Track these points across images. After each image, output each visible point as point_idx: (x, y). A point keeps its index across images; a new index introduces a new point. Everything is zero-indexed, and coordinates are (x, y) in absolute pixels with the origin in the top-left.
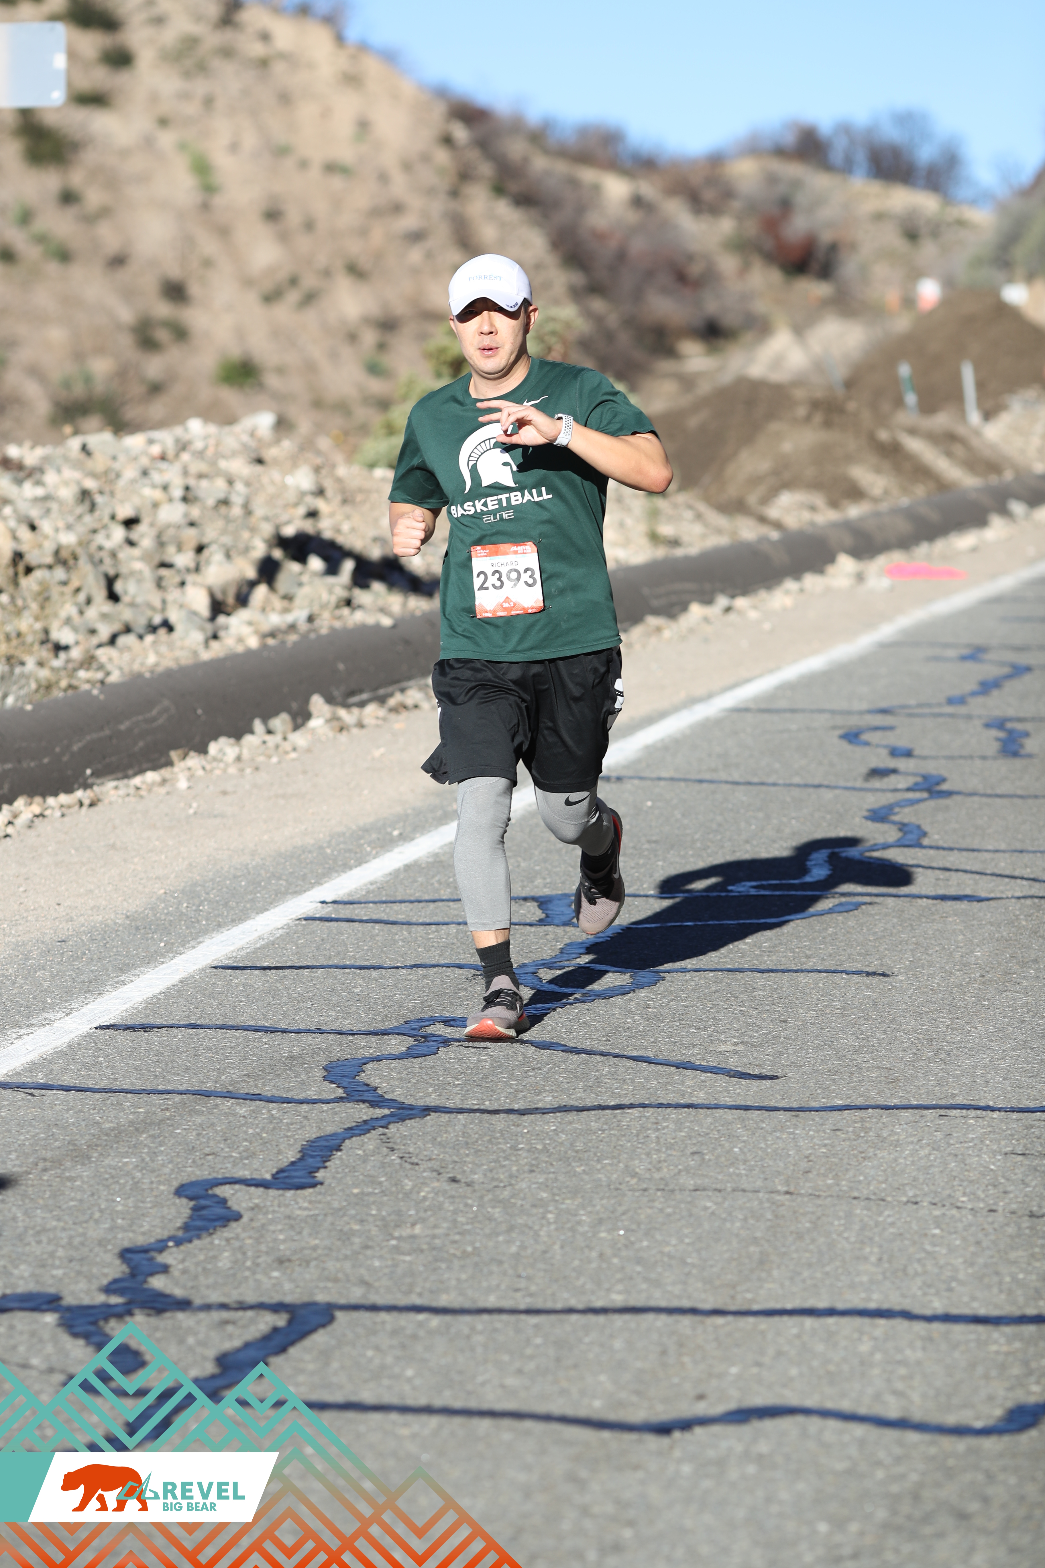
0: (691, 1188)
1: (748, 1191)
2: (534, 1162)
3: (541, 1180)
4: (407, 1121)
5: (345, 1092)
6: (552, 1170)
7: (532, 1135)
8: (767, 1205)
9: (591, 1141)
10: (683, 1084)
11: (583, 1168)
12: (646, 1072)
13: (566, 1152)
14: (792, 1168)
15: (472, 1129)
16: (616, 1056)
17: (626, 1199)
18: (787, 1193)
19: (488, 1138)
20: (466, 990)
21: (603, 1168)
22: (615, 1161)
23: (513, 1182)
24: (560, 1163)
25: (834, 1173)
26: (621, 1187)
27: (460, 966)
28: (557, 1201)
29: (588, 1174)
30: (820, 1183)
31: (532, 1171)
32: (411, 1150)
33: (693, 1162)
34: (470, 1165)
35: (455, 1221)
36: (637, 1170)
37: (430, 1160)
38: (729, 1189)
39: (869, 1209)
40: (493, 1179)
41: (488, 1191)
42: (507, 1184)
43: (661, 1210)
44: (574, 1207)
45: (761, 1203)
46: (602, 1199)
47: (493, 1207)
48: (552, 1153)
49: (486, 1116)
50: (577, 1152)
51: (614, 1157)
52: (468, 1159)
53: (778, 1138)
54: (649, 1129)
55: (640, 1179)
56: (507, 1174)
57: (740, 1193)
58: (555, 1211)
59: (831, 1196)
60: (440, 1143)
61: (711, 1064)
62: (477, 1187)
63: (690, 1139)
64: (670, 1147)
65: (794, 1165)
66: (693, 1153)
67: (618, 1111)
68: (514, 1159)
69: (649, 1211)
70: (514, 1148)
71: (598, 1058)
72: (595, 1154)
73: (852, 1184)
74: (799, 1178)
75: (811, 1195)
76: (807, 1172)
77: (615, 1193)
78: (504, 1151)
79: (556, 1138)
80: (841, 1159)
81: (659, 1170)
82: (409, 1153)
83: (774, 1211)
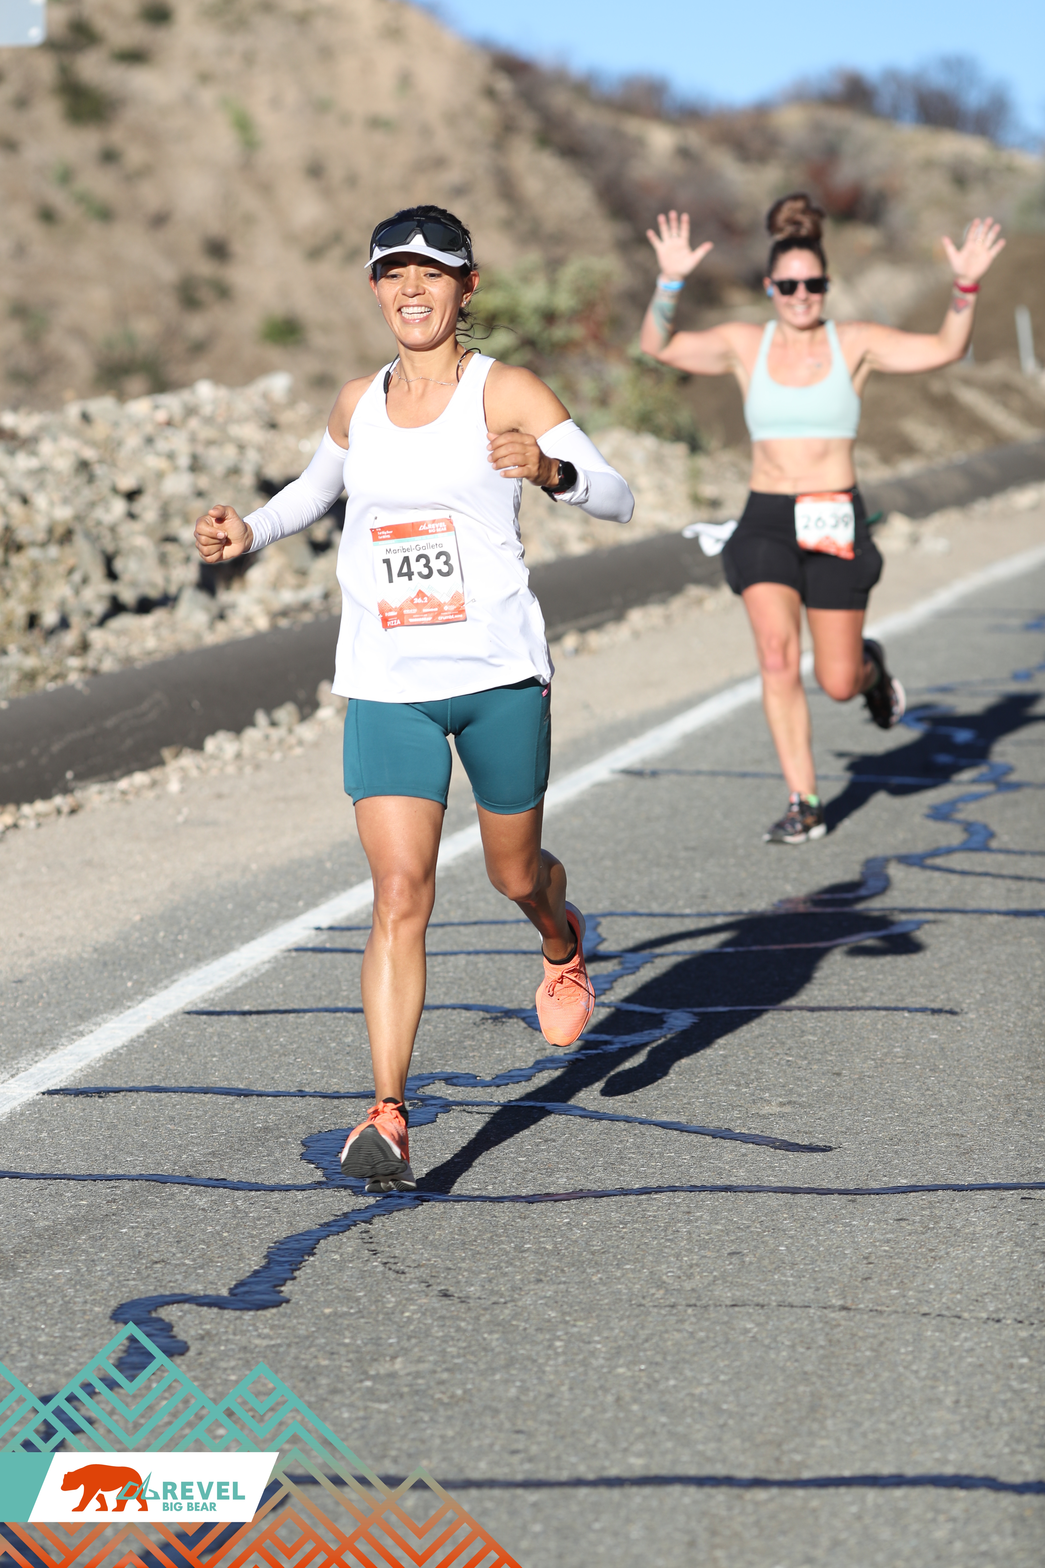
0: (729, 1303)
1: (796, 1307)
2: (541, 1269)
3: (549, 1294)
4: (395, 1214)
5: (324, 1175)
6: (564, 1279)
7: (541, 1231)
8: (819, 1325)
9: (610, 1238)
10: (720, 1157)
11: (599, 1276)
12: (677, 1144)
13: (580, 1254)
14: (848, 1273)
15: (471, 1223)
16: (642, 1122)
17: (650, 1319)
18: (844, 1308)
19: (489, 1235)
20: (473, 1038)
21: (623, 1275)
22: (638, 1265)
23: (516, 1296)
24: (573, 1269)
25: (899, 1280)
26: (644, 1302)
27: (467, 1008)
28: (567, 1322)
29: (605, 1284)
30: (883, 1294)
31: (539, 1281)
32: (397, 1253)
33: (731, 1267)
34: (465, 1273)
35: (444, 1351)
36: (664, 1277)
37: (419, 1266)
38: (774, 1304)
39: (942, 1331)
40: (493, 1292)
41: (486, 1309)
42: (508, 1299)
43: (692, 1334)
44: (588, 1331)
45: (812, 1323)
46: (621, 1319)
47: (491, 1332)
48: (564, 1255)
49: (488, 1205)
50: (593, 1253)
51: (636, 1261)
52: (463, 1265)
53: (831, 1231)
54: (679, 1221)
55: (667, 1290)
56: (508, 1285)
57: (787, 1309)
58: (564, 1337)
59: (896, 1312)
60: (431, 1242)
61: (753, 1132)
62: (472, 1303)
63: (727, 1234)
64: (704, 1245)
65: (851, 1269)
66: (731, 1254)
67: (643, 1197)
68: (518, 1263)
69: (677, 1336)
70: (519, 1249)
71: (622, 1125)
72: (615, 1256)
73: (921, 1295)
74: (857, 1287)
75: (871, 1311)
76: (866, 1279)
77: (637, 1311)
78: (507, 1253)
79: (569, 1234)
80: (907, 1260)
81: (690, 1277)
82: (395, 1257)
83: (827, 1334)
